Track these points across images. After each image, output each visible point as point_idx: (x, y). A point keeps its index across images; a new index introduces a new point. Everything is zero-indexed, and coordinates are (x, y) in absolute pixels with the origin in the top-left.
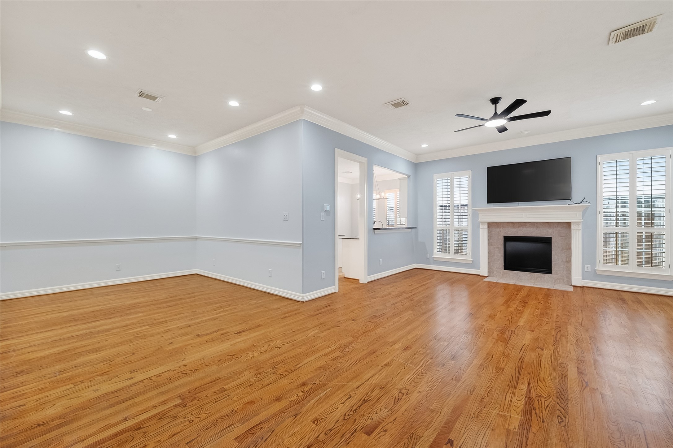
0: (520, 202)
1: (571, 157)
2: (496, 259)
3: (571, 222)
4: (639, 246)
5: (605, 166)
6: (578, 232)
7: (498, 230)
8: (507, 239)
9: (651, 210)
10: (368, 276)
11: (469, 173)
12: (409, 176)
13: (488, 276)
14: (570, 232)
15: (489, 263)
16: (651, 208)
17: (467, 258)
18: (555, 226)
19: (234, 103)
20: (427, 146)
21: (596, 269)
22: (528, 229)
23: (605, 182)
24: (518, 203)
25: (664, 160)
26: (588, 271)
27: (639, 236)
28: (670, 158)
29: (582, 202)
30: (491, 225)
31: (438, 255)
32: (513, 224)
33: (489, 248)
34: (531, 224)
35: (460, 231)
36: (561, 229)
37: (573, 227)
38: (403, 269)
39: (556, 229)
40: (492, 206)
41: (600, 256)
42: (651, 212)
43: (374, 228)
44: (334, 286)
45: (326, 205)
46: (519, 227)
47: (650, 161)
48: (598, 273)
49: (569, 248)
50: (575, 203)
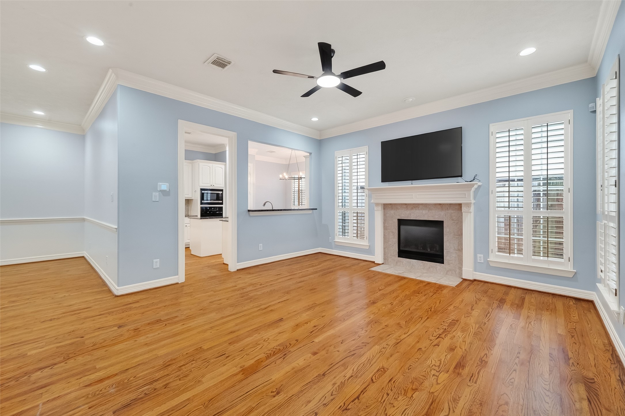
0: (413, 181)
1: (462, 127)
2: (391, 245)
3: (461, 204)
4: (535, 232)
5: (498, 135)
6: (468, 216)
7: (392, 212)
8: (401, 222)
9: (547, 189)
10: (238, 263)
11: (366, 148)
12: (310, 154)
13: (383, 264)
14: (462, 215)
15: (384, 249)
16: (547, 187)
17: (364, 243)
18: (447, 208)
19: (37, 67)
20: (317, 119)
21: (488, 260)
22: (421, 211)
23: (498, 155)
24: (411, 181)
25: (562, 126)
26: (480, 262)
27: (536, 221)
28: (569, 124)
29: (474, 179)
30: (386, 206)
31: (339, 239)
32: (406, 206)
33: (384, 233)
34: (423, 205)
35: (357, 213)
36: (453, 212)
37: (464, 209)
38: (298, 253)
39: (448, 211)
40: (387, 185)
41: (494, 245)
42: (547, 192)
43: (249, 209)
44: (177, 276)
45: (160, 183)
46: (412, 209)
47: (545, 129)
48: (491, 265)
49: (460, 234)
50: (466, 181)
